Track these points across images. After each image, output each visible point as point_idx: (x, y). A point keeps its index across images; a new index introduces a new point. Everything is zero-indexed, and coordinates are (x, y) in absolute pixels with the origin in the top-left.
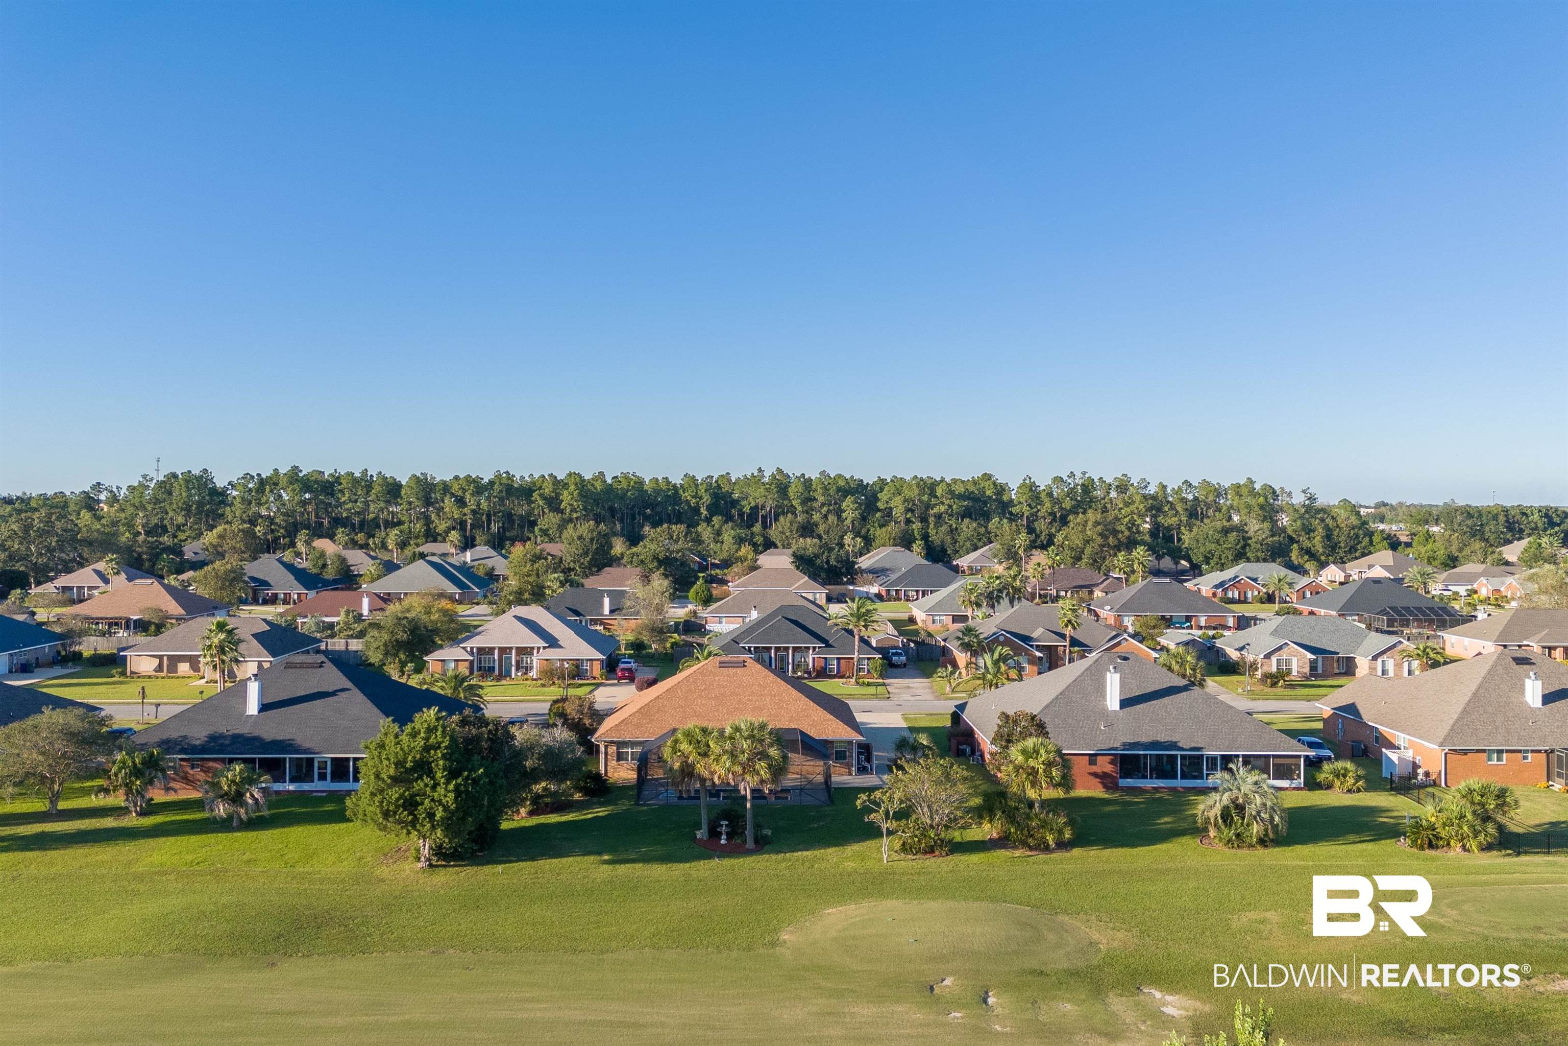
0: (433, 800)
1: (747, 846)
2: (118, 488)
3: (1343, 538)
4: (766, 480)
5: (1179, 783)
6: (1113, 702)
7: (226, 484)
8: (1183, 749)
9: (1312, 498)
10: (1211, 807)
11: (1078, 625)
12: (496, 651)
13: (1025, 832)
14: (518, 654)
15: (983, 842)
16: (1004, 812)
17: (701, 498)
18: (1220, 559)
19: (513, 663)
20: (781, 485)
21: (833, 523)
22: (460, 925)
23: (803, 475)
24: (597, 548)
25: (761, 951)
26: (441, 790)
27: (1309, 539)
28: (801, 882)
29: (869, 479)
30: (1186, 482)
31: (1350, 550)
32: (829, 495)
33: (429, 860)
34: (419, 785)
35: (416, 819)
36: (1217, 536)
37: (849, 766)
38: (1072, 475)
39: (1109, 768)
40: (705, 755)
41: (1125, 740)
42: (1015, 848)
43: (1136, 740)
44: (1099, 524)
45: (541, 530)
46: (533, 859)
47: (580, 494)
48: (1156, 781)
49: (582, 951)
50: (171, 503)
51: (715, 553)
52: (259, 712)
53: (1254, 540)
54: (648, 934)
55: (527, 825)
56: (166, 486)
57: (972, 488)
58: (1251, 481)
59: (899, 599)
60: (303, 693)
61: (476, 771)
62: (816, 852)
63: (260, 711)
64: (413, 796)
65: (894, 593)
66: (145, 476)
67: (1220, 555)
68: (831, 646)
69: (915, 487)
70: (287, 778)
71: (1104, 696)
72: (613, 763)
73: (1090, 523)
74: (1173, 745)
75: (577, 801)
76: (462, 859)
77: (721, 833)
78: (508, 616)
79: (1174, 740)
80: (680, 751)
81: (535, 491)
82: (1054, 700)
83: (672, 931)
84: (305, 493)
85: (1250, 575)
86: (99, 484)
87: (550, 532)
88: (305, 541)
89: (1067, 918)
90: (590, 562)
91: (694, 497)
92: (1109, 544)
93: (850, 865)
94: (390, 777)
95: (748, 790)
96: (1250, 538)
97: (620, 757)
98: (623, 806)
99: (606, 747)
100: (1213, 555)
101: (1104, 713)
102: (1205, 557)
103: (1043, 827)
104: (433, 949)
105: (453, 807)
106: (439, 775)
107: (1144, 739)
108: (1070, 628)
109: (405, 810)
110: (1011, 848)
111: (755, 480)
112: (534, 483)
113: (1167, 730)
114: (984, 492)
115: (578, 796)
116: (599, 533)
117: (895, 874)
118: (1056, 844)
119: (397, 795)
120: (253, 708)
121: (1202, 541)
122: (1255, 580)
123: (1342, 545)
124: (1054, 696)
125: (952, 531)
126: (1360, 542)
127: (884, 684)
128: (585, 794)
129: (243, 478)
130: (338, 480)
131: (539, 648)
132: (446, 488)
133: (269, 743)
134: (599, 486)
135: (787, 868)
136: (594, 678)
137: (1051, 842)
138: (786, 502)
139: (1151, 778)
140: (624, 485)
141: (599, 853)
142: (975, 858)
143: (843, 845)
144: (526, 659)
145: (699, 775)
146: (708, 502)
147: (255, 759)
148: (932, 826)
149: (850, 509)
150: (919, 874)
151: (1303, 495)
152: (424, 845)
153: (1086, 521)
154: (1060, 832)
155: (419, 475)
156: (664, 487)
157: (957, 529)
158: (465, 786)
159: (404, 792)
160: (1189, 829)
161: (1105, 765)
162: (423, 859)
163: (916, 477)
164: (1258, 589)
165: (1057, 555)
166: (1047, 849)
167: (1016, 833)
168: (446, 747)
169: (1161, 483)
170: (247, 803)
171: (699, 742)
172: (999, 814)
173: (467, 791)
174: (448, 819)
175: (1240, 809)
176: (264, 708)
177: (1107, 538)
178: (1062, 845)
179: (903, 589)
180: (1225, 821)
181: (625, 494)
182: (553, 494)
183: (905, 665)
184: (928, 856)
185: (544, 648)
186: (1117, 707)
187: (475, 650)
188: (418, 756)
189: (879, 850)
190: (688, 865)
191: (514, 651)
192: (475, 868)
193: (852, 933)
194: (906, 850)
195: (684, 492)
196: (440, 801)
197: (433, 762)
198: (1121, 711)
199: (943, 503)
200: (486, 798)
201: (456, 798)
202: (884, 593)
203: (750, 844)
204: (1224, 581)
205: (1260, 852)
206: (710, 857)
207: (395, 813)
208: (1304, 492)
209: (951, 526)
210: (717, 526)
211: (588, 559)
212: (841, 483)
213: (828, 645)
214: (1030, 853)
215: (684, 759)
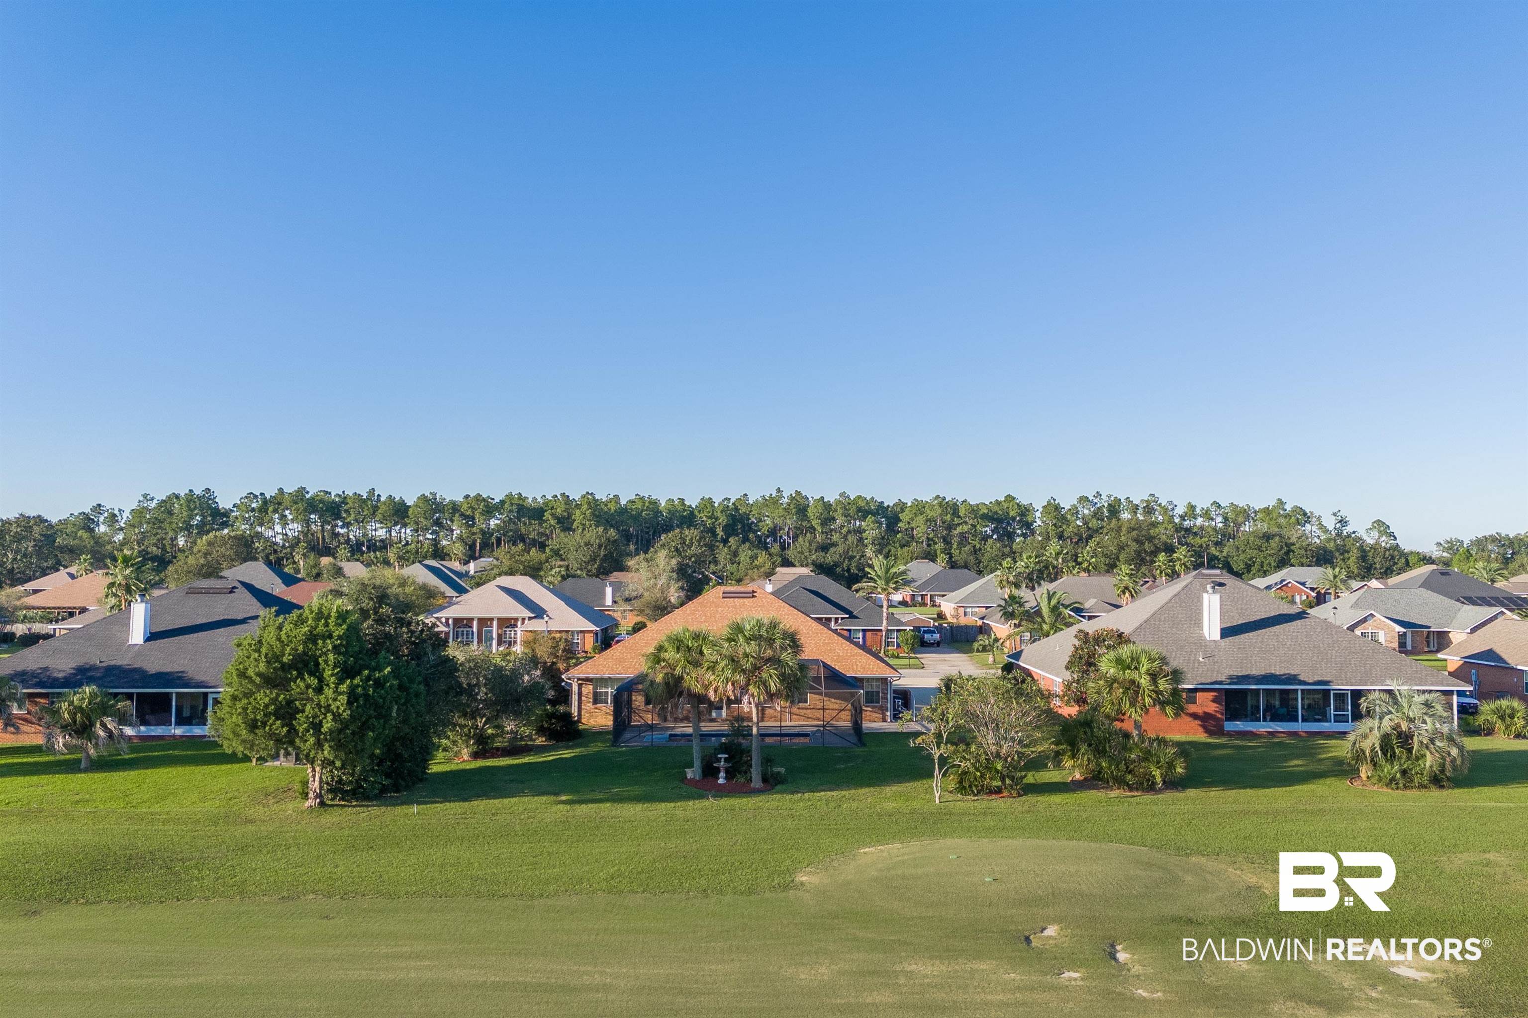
0: (319, 705)
1: (752, 785)
2: (120, 510)
3: (1378, 559)
4: (786, 500)
5: (1300, 726)
6: (1211, 629)
7: (231, 506)
8: (1305, 683)
9: (1343, 522)
10: (1365, 736)
11: (1136, 592)
12: (475, 623)
13: (1122, 766)
14: (500, 627)
15: (1065, 784)
16: (1090, 745)
17: (717, 519)
18: (1262, 567)
19: (495, 635)
20: (800, 506)
21: (853, 543)
22: (337, 867)
23: (822, 498)
24: (605, 556)
25: (768, 895)
26: (329, 692)
27: (1343, 560)
28: (824, 822)
29: (889, 502)
30: (1215, 503)
31: (1386, 571)
32: (849, 515)
33: (319, 796)
34: (298, 686)
35: (292, 730)
36: (1258, 542)
37: (883, 710)
38: (1098, 495)
39: (1212, 708)
40: (697, 664)
41: (1231, 673)
42: (1108, 787)
43: (1244, 673)
44: (1134, 529)
45: (552, 550)
46: (465, 800)
47: (593, 514)
48: (1271, 724)
49: (505, 896)
50: (171, 523)
51: (732, 574)
52: (145, 641)
53: (1297, 545)
54: (604, 877)
55: (468, 767)
56: (166, 506)
57: (996, 509)
58: (1281, 503)
59: (925, 605)
60: (204, 621)
61: (380, 671)
62: (843, 793)
63: (147, 640)
64: (289, 703)
65: (920, 599)
66: (145, 496)
67: (1262, 562)
68: (856, 617)
69: (937, 507)
70: (173, 720)
71: (1200, 625)
72: (588, 706)
73: (1124, 529)
74: (1292, 679)
75: (538, 746)
76: (368, 798)
77: (718, 770)
78: (490, 587)
79: (1293, 672)
80: (664, 660)
81: (546, 511)
82: (1137, 628)
83: (639, 873)
84: (310, 514)
85: (1298, 579)
86: (99, 505)
87: (562, 552)
88: (303, 555)
89: (1203, 860)
90: (598, 569)
91: (710, 517)
92: (1145, 550)
93: (890, 806)
94: (259, 674)
95: (753, 705)
96: (1293, 544)
97: (597, 699)
98: (595, 748)
99: (580, 686)
100: (1254, 563)
101: (1202, 644)
102: (1246, 564)
103: (1146, 759)
104: (285, 894)
105: (346, 715)
106: (327, 673)
107: (1255, 672)
108: (1127, 595)
109: (277, 719)
110: (1103, 788)
111: (772, 502)
112: (546, 504)
113: (1281, 662)
114: (1008, 513)
115: (540, 741)
116: (608, 539)
117: (951, 814)
118: (1164, 782)
119: (267, 700)
120: (137, 636)
121: (1242, 548)
122: (1303, 584)
123: (1378, 566)
124: (1137, 624)
125: (975, 551)
126: (1395, 564)
127: (917, 658)
128: (549, 738)
129: (246, 497)
130: (344, 500)
131: (523, 619)
132: (455, 508)
133: (152, 675)
134: (613, 507)
135: (805, 808)
136: (586, 652)
137: (1159, 779)
138: (805, 524)
139: (1265, 720)
140: (639, 505)
141: (556, 794)
142: (1057, 798)
143: (879, 786)
144: (510, 633)
145: (689, 690)
146: (724, 523)
147: (132, 694)
148: (998, 755)
149: (871, 530)
150: (985, 813)
151: (1334, 518)
152: (314, 776)
153: (1120, 527)
154: (1171, 765)
155: (427, 494)
156: (680, 508)
157: (980, 549)
158: (364, 688)
159: (278, 695)
160: (1329, 772)
161: (1206, 704)
162: (311, 795)
163: (938, 497)
164: (1306, 593)
165: (1092, 557)
166: (1151, 787)
167: (1109, 768)
168: (340, 637)
169: (1189, 503)
170: (98, 736)
171: (689, 649)
172: (1083, 748)
173: (366, 696)
174: (340, 731)
175: (1405, 738)
176: (152, 637)
177: (1143, 544)
178: (1173, 784)
179: (929, 593)
180: (1385, 754)
181: (640, 514)
182: (565, 514)
183: (938, 644)
184: (994, 796)
185: (530, 618)
186: (1217, 636)
187: (451, 621)
188: (301, 648)
189: (929, 791)
190: (672, 805)
191: (495, 623)
192: (383, 809)
193: (900, 872)
194: (964, 788)
195: (699, 512)
196: (328, 708)
197: (320, 656)
198: (1223, 641)
199: (966, 523)
200: (396, 707)
201: (350, 703)
202: (908, 599)
203: (757, 783)
204: (1271, 585)
205: (1435, 793)
206: (701, 797)
207: (264, 724)
208: (1335, 514)
209: (974, 546)
210: (734, 547)
211: (596, 566)
212: (862, 504)
213: (852, 616)
214: (1130, 794)
215: (669, 670)
